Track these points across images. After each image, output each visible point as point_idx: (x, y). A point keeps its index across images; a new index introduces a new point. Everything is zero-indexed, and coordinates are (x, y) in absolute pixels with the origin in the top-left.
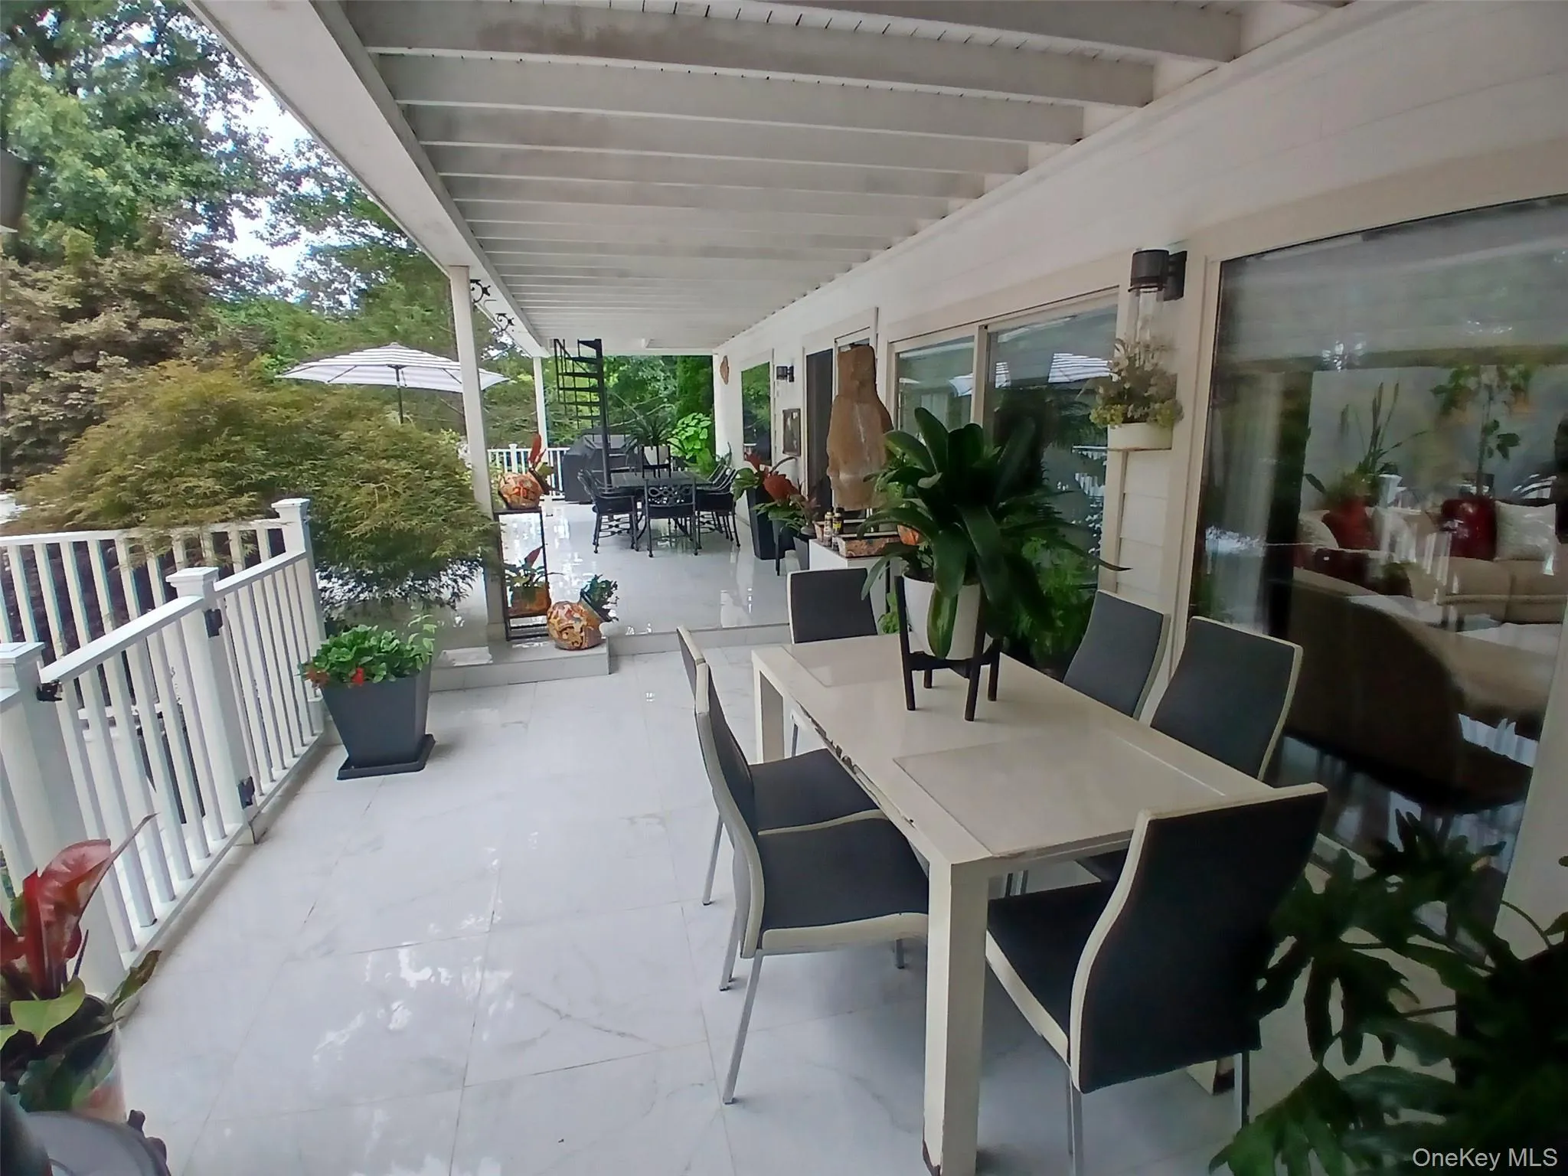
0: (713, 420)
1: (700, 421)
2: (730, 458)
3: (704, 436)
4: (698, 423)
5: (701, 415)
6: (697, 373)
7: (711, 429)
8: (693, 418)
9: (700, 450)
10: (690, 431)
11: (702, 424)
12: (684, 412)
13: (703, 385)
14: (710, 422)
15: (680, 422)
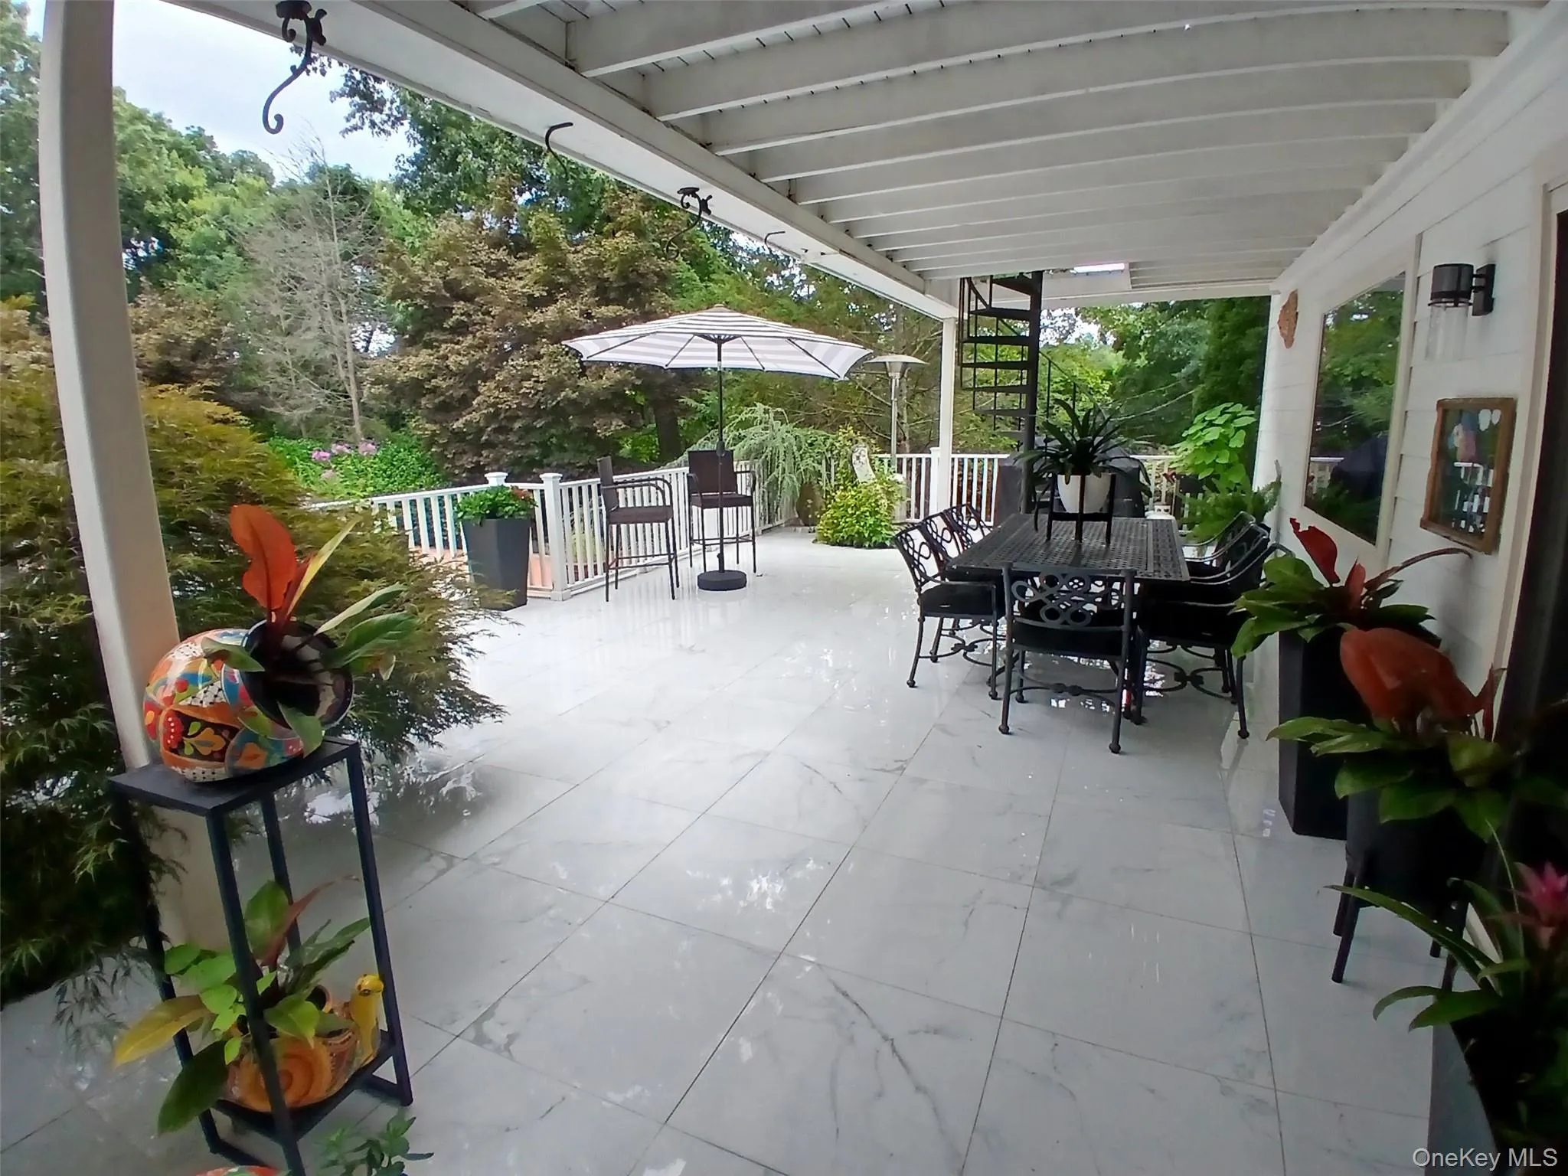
0: (1258, 416)
1: (1235, 416)
2: (1276, 494)
3: (1237, 442)
4: (1231, 421)
5: (1238, 408)
6: (1243, 334)
7: (1252, 431)
8: (1223, 413)
9: (1229, 466)
10: (1212, 435)
11: (1239, 423)
12: (1211, 401)
13: (1250, 355)
14: (1253, 420)
15: (1200, 417)
